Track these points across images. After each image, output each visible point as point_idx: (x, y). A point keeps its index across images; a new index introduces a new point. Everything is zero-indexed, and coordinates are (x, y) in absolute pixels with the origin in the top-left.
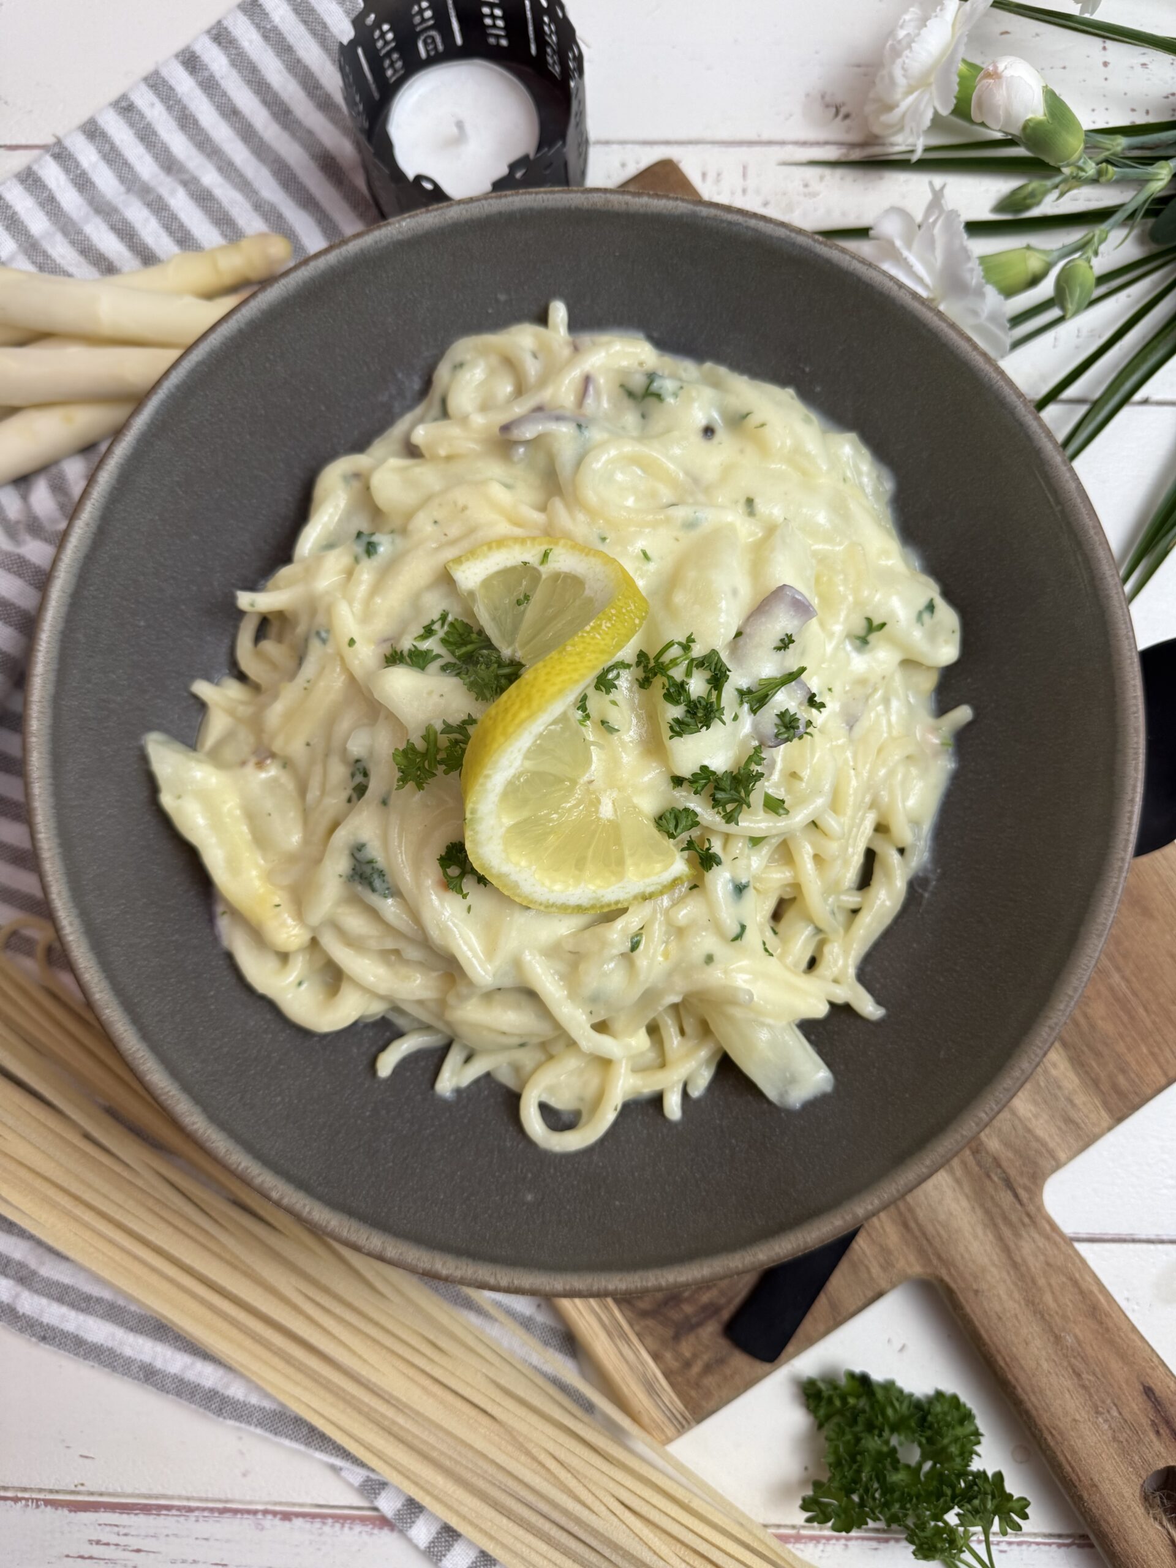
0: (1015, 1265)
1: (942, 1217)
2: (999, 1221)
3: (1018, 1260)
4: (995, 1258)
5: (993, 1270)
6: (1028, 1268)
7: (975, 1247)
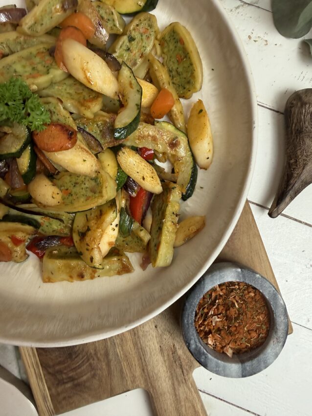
0: (176, 395)
1: (156, 371)
2: (175, 379)
3: (177, 393)
4: (170, 390)
5: (168, 394)
6: (180, 398)
7: (164, 384)
